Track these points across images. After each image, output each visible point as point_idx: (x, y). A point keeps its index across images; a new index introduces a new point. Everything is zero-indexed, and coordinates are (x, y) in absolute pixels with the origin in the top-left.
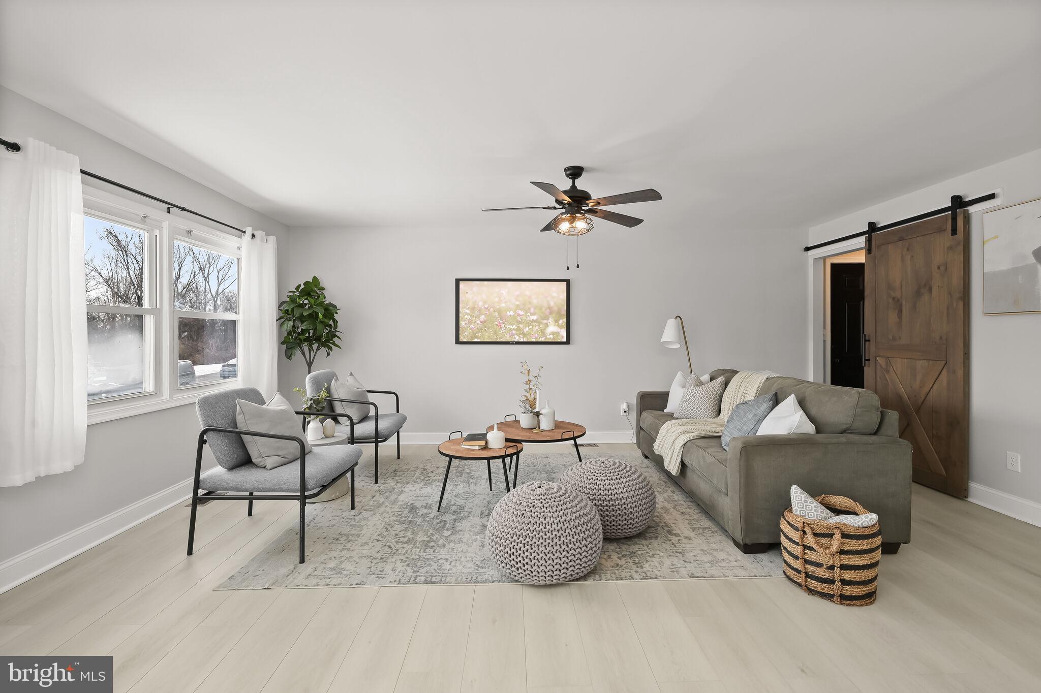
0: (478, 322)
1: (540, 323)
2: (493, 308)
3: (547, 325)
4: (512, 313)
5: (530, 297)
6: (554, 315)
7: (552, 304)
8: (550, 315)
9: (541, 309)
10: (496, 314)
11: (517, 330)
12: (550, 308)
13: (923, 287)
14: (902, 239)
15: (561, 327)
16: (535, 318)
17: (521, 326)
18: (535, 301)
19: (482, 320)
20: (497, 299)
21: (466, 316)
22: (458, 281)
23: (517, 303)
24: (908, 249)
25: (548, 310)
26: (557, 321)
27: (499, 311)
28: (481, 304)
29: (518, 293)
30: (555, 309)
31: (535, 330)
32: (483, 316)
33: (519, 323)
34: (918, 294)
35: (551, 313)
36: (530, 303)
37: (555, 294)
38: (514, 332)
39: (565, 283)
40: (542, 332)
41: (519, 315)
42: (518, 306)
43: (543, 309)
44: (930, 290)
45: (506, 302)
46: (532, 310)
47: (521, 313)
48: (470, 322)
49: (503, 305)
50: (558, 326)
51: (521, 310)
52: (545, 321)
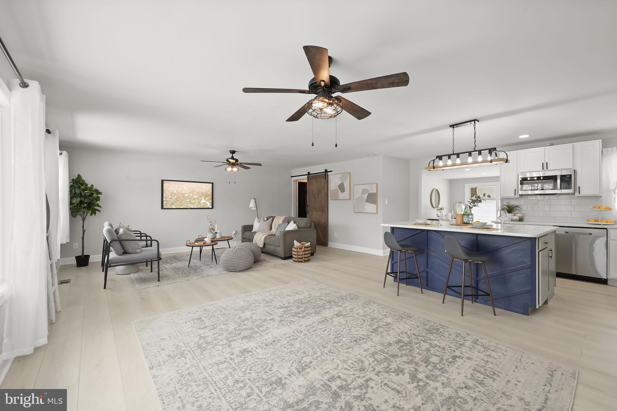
0: (174, 198)
1: (198, 199)
2: (180, 193)
3: (201, 200)
4: (187, 195)
5: (194, 189)
6: (204, 196)
7: (203, 191)
8: (203, 196)
9: (199, 193)
10: (181, 195)
11: (189, 202)
12: (202, 193)
13: (319, 192)
14: (315, 178)
15: (207, 201)
16: (196, 197)
17: (191, 200)
18: (196, 190)
19: (175, 198)
20: (181, 190)
21: (169, 196)
22: (162, 181)
23: (190, 191)
24: (316, 181)
25: (202, 194)
26: (205, 198)
27: (182, 194)
28: (175, 191)
29: (189, 187)
30: (205, 193)
31: (196, 201)
32: (176, 196)
33: (190, 199)
34: (318, 194)
35: (203, 195)
36: (194, 191)
37: (204, 188)
38: (188, 202)
39: (211, 184)
40: (199, 203)
41: (190, 196)
42: (190, 192)
43: (200, 194)
44: (321, 193)
45: (185, 191)
46: (195, 194)
47: (191, 195)
48: (171, 198)
49: (184, 192)
50: (206, 200)
51: (191, 193)
52: (200, 198)
